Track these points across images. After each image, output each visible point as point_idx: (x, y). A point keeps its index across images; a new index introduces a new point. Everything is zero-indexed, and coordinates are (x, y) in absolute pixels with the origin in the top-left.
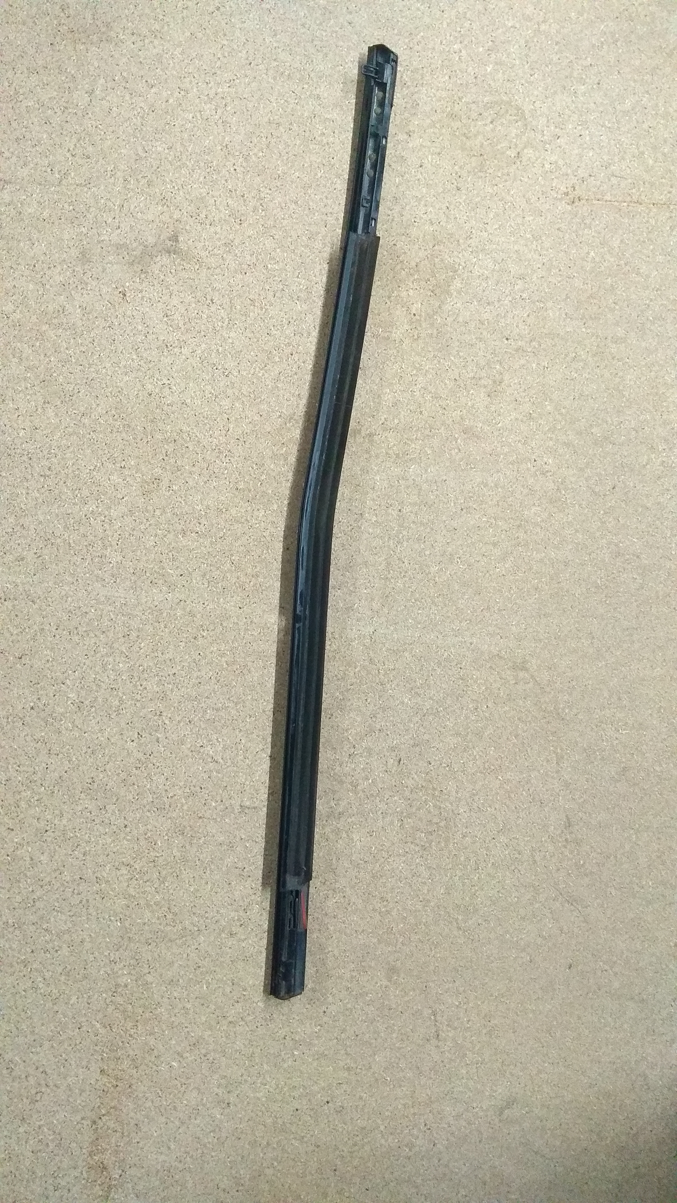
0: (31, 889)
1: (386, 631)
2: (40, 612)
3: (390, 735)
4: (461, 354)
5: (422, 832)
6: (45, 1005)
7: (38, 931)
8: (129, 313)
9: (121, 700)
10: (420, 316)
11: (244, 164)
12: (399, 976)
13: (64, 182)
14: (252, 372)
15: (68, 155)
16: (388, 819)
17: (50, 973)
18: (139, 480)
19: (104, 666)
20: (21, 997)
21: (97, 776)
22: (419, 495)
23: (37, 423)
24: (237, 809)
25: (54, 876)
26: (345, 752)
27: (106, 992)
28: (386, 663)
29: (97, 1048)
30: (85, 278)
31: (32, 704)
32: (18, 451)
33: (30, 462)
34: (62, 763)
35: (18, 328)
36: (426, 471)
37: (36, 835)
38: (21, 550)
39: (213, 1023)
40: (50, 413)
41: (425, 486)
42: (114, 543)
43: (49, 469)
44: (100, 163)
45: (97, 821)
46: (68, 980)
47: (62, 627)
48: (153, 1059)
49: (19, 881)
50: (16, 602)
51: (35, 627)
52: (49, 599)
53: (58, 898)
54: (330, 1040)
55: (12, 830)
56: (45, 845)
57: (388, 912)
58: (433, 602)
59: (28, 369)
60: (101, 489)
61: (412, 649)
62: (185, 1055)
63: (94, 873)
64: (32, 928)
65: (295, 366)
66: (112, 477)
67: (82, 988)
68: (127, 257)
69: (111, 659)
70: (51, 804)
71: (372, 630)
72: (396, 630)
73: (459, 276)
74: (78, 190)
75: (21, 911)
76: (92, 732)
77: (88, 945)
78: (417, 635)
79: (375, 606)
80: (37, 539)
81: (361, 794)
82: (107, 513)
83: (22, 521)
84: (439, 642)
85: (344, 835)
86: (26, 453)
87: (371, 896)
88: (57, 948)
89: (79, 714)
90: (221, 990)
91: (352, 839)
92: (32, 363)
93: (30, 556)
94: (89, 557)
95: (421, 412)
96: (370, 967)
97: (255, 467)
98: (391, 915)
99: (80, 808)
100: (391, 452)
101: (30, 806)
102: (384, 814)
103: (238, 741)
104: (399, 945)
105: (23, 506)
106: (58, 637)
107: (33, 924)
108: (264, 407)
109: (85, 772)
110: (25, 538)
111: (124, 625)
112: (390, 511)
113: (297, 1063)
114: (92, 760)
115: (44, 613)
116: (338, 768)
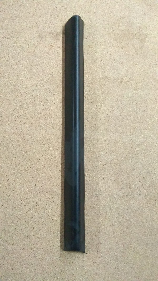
0: (32, 224)
1: (135, 139)
2: (31, 138)
3: (140, 170)
4: (151, 58)
5: (152, 200)
6: (38, 262)
7: (35, 238)
8: (54, 51)
9: (57, 164)
10: (138, 48)
11: (84, 10)
12: (149, 246)
13: (33, 16)
14: (90, 66)
15: (34, 9)
16: (142, 196)
17: (40, 251)
18: (59, 98)
19: (51, 154)
20: (31, 260)
21: (51, 187)
22: (142, 98)
23: (28, 83)
24: (95, 195)
25: (39, 220)
26: (126, 176)
27: (57, 257)
28: (136, 148)
29: (56, 275)
30: (40, 42)
31: (30, 166)
32: (23, 92)
33: (27, 94)
34: (40, 184)
35: (22, 57)
36: (143, 91)
37: (33, 207)
38: (25, 120)
39: (92, 265)
40: (32, 80)
41: (143, 96)
42: (53, 117)
43: (32, 96)
44: (43, 11)
45: (52, 202)
46: (45, 253)
47: (38, 142)
48: (74, 278)
49: (28, 222)
50: (24, 136)
51: (30, 143)
52: (34, 134)
53: (41, 227)
54: (130, 268)
55: (26, 206)
56: (36, 210)
57: (144, 226)
58: (149, 130)
59: (25, 68)
60: (48, 101)
61: (144, 144)
62: (84, 276)
63: (52, 218)
64: (33, 237)
65: (103, 64)
66: (51, 98)
67: (50, 256)
68: (52, 36)
69: (53, 151)
70: (37, 197)
71: (131, 139)
72: (138, 138)
73: (148, 37)
74: (38, 18)
75: (30, 232)
76: (49, 174)
77: (51, 242)
78: (145, 140)
79: (132, 131)
80: (30, 117)
81: (132, 189)
82: (50, 108)
83: (25, 112)
84: (152, 141)
85: (128, 202)
86: (25, 92)
87: (138, 221)
88: (41, 243)
89: (45, 168)
90: (94, 254)
91: (131, 203)
92: (26, 66)
93: (28, 122)
94: (45, 122)
95: (140, 75)
96: (140, 244)
97: (93, 93)
98: (145, 227)
99: (46, 198)
100: (132, 86)
101: (31, 198)
102: (140, 195)
103: (93, 174)
104: (149, 236)
105: (25, 107)
106: (37, 145)
107: (34, 236)
108: (94, 75)
109: (47, 186)
110: (26, 116)
111: (57, 141)
112: (133, 103)
113: (120, 276)
114: (49, 182)
115: (33, 139)
116: (125, 181)
